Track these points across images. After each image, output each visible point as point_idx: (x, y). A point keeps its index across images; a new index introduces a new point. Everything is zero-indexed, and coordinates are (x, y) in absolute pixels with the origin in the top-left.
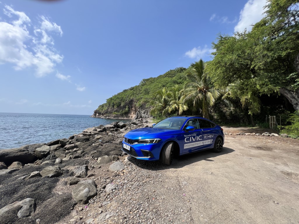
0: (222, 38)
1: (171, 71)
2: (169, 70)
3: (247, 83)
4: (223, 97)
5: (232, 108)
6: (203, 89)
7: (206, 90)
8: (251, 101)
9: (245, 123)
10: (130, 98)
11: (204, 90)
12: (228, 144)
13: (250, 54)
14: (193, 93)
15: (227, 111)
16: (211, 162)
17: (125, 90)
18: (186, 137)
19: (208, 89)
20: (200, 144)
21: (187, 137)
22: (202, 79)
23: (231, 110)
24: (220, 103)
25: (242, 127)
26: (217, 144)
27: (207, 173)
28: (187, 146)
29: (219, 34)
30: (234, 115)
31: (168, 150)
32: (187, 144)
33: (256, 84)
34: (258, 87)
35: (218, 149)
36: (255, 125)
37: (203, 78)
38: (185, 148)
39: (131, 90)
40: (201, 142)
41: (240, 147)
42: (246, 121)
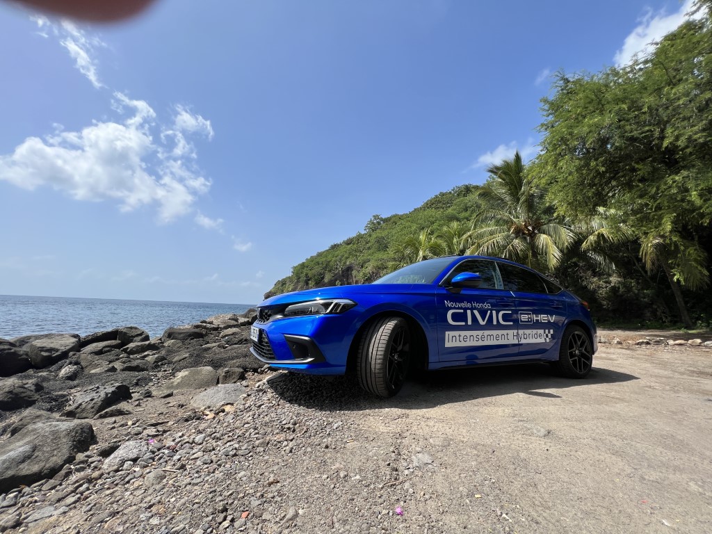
0: (569, 82)
1: (443, 195)
2: (438, 193)
3: (655, 189)
4: (584, 245)
5: (614, 279)
6: (526, 226)
7: (534, 228)
8: (674, 239)
9: (661, 319)
10: (345, 263)
11: (529, 230)
12: (610, 361)
13: (657, 110)
14: (499, 238)
15: (599, 287)
16: (550, 398)
17: (335, 245)
18: (451, 308)
19: (538, 227)
20: (508, 337)
21: (455, 308)
22: (521, 201)
23: (612, 285)
24: (576, 265)
25: (653, 329)
26: (571, 347)
27: (528, 433)
28: (455, 339)
29: (557, 73)
30: (622, 296)
31: (377, 341)
32: (456, 333)
33: (687, 190)
34: (694, 196)
35: (575, 366)
36: (695, 324)
37: (523, 199)
38: (448, 345)
39: (348, 244)
40: (511, 332)
41: (656, 371)
42: (664, 313)
